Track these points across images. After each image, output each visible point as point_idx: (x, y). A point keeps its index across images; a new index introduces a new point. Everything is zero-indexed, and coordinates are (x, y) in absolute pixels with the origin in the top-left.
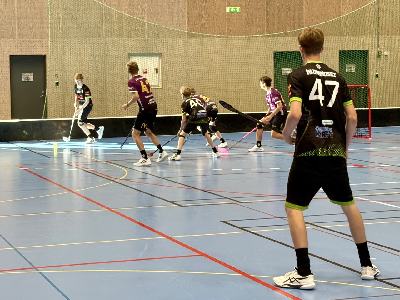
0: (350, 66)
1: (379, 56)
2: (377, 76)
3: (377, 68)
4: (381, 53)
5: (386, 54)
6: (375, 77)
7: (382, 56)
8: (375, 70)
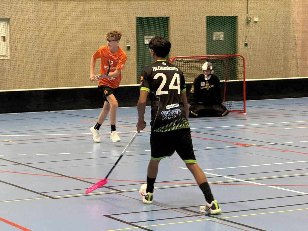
0: (218, 33)
1: (248, 22)
2: (246, 45)
3: (246, 36)
4: (251, 19)
5: (256, 21)
6: (244, 45)
7: (251, 23)
8: (244, 38)
